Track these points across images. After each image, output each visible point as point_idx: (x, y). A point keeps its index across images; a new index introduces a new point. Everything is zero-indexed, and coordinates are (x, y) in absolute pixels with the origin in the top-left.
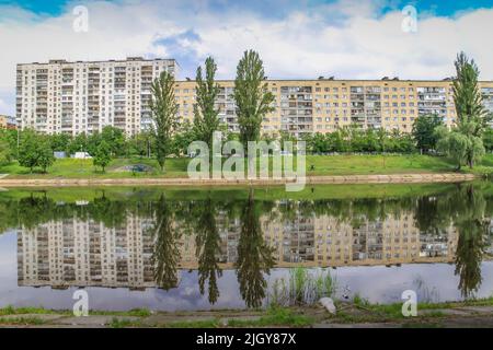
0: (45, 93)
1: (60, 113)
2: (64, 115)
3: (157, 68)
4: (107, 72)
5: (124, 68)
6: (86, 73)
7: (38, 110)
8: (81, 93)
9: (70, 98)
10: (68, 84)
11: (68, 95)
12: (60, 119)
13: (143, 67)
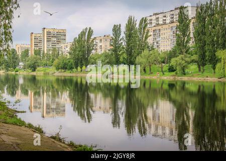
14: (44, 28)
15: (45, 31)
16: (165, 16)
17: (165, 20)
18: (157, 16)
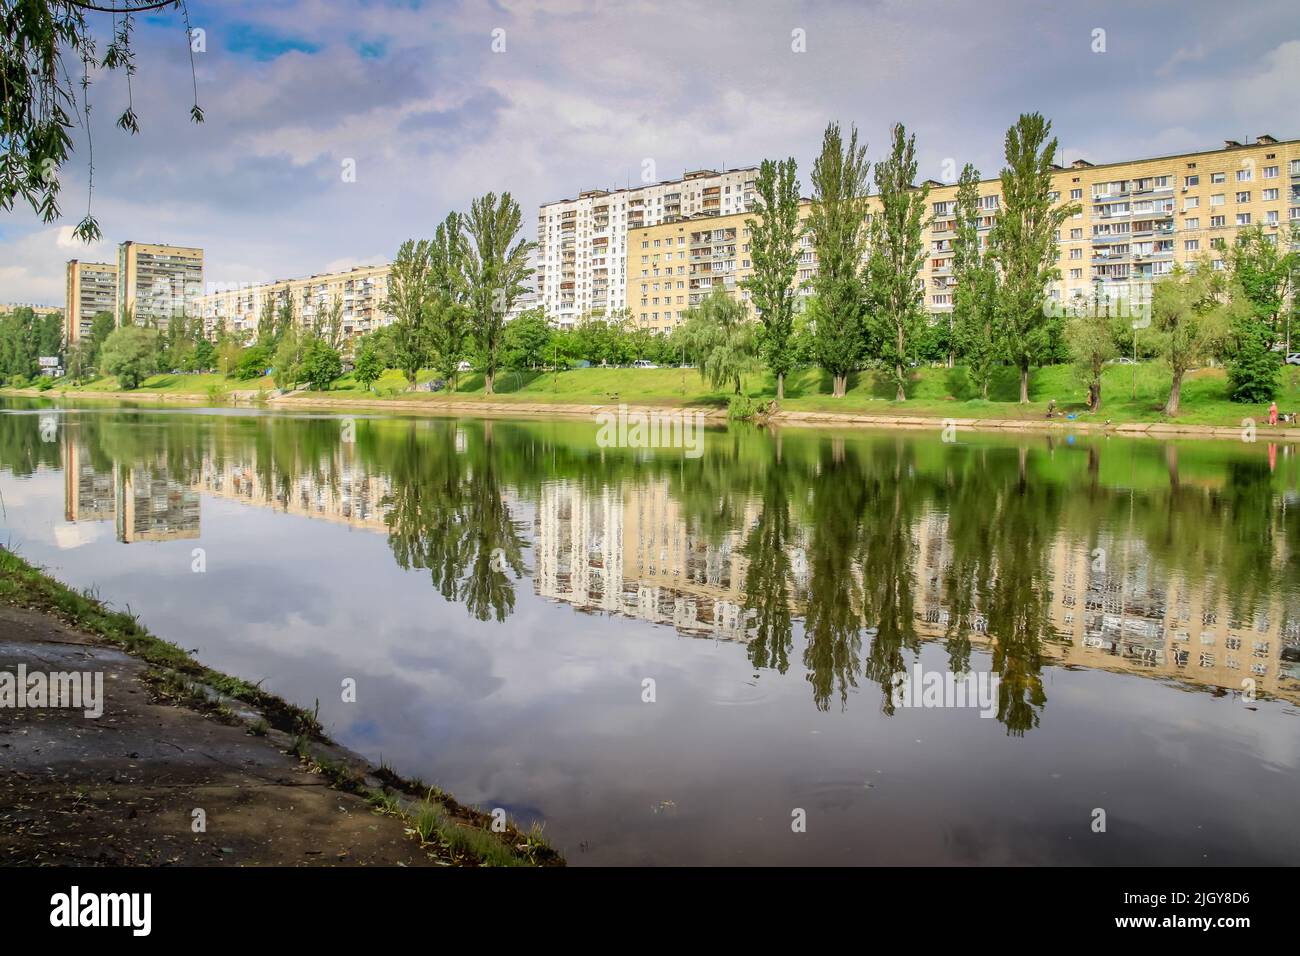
0: (572, 254)
1: (589, 291)
2: (596, 292)
3: (728, 190)
4: (654, 207)
5: (677, 196)
6: (625, 212)
7: (563, 286)
8: (618, 250)
9: (603, 261)
10: (601, 235)
11: (599, 256)
12: (589, 301)
13: (706, 191)
14: (129, 243)
15: (133, 251)
16: (640, 202)
17: (640, 213)
18: (599, 202)
